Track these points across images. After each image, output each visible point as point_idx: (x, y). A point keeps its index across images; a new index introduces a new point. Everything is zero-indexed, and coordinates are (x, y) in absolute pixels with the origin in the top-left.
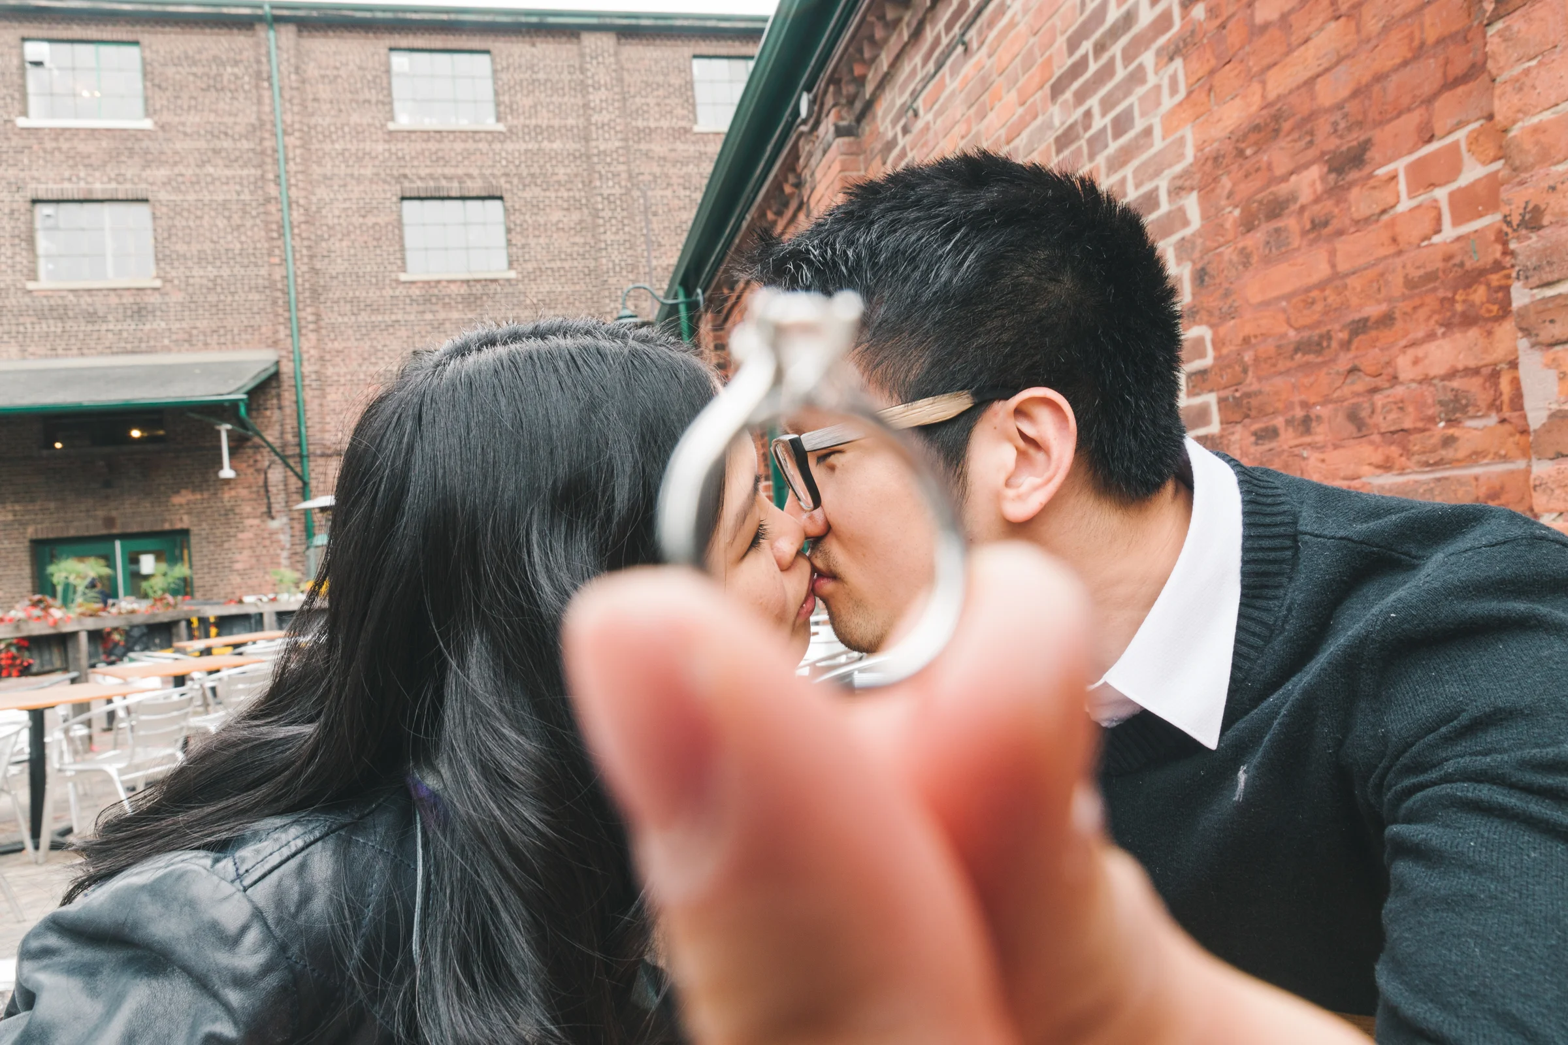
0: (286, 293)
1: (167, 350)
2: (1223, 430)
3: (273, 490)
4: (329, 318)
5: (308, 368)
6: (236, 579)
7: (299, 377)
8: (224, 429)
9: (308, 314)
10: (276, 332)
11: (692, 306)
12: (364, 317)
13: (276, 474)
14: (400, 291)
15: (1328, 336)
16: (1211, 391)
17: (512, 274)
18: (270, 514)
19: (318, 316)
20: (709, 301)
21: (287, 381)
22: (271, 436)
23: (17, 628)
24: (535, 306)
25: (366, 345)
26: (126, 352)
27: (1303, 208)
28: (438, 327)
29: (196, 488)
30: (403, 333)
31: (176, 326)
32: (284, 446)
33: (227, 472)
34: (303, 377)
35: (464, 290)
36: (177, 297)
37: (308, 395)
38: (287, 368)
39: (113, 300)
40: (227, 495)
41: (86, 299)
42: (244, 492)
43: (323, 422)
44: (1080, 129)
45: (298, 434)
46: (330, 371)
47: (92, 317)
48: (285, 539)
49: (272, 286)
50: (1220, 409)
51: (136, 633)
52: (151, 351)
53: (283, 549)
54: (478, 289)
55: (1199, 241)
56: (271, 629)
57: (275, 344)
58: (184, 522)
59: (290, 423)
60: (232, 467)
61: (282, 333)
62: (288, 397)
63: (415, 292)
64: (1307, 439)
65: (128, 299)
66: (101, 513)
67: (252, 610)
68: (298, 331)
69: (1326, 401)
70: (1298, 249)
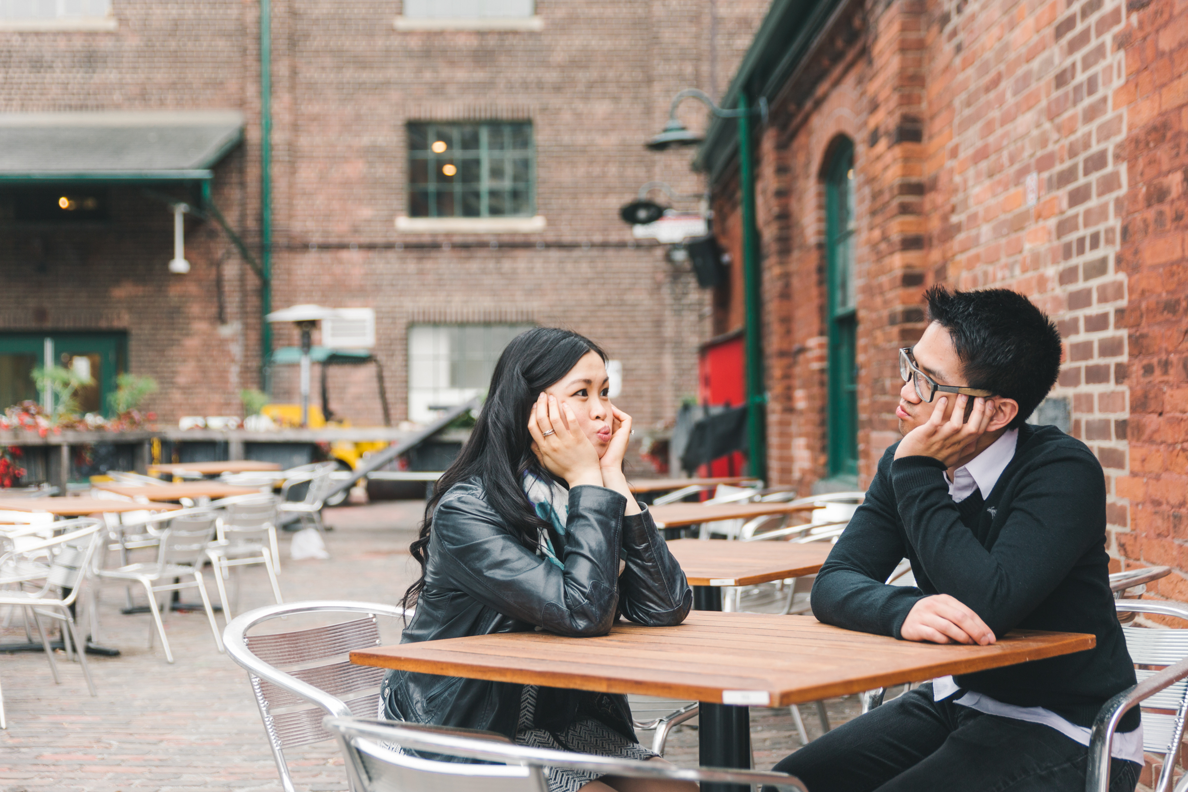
0: (259, 39)
1: (118, 107)
2: (1130, 361)
3: (227, 288)
4: (308, 73)
5: (279, 137)
6: (177, 396)
7: (266, 147)
8: (180, 211)
9: (282, 68)
10: (243, 89)
11: (754, 122)
12: (349, 74)
13: (231, 269)
14: (395, 42)
15: (1178, 302)
16: (1125, 327)
17: (536, 23)
18: (221, 318)
19: (294, 72)
20: (774, 117)
21: (253, 153)
22: (231, 218)
23: (16, 436)
24: (562, 67)
25: (349, 109)
26: (70, 108)
27: (1173, 201)
28: (438, 90)
29: (140, 279)
30: (395, 95)
31: (129, 78)
32: (245, 232)
33: (179, 264)
34: (271, 147)
35: (474, 42)
36: (133, 42)
37: (277, 171)
38: (254, 136)
39: (62, 44)
40: (174, 291)
41: (32, 44)
42: (192, 288)
43: (291, 205)
44: (1069, 75)
45: (261, 219)
46: (304, 141)
47: (38, 64)
48: (236, 349)
49: (242, 30)
50: (1129, 343)
51: (103, 451)
52: (100, 107)
53: (233, 361)
54: (492, 42)
55: (1126, 203)
56: (238, 459)
57: (241, 104)
58: (123, 320)
59: (253, 205)
60: (186, 257)
61: (251, 90)
62: (252, 172)
63: (414, 43)
64: (1165, 378)
65: (78, 43)
66: (32, 303)
67: (218, 437)
68: (267, 89)
69: (1176, 352)
70: (1169, 231)
